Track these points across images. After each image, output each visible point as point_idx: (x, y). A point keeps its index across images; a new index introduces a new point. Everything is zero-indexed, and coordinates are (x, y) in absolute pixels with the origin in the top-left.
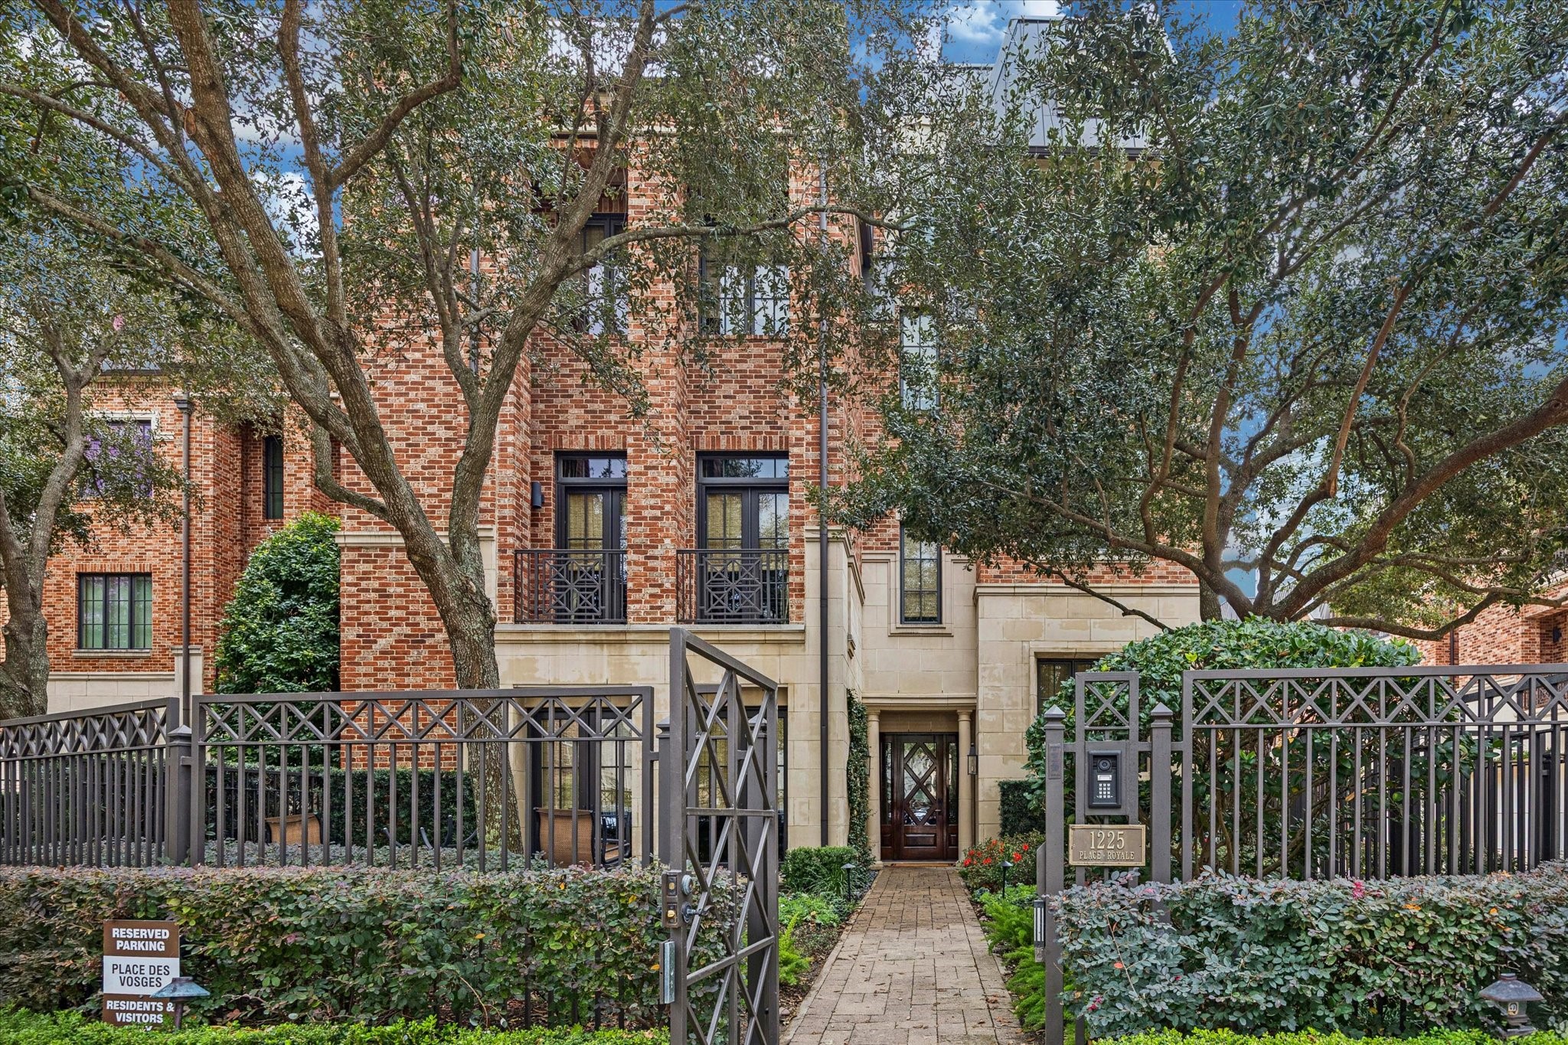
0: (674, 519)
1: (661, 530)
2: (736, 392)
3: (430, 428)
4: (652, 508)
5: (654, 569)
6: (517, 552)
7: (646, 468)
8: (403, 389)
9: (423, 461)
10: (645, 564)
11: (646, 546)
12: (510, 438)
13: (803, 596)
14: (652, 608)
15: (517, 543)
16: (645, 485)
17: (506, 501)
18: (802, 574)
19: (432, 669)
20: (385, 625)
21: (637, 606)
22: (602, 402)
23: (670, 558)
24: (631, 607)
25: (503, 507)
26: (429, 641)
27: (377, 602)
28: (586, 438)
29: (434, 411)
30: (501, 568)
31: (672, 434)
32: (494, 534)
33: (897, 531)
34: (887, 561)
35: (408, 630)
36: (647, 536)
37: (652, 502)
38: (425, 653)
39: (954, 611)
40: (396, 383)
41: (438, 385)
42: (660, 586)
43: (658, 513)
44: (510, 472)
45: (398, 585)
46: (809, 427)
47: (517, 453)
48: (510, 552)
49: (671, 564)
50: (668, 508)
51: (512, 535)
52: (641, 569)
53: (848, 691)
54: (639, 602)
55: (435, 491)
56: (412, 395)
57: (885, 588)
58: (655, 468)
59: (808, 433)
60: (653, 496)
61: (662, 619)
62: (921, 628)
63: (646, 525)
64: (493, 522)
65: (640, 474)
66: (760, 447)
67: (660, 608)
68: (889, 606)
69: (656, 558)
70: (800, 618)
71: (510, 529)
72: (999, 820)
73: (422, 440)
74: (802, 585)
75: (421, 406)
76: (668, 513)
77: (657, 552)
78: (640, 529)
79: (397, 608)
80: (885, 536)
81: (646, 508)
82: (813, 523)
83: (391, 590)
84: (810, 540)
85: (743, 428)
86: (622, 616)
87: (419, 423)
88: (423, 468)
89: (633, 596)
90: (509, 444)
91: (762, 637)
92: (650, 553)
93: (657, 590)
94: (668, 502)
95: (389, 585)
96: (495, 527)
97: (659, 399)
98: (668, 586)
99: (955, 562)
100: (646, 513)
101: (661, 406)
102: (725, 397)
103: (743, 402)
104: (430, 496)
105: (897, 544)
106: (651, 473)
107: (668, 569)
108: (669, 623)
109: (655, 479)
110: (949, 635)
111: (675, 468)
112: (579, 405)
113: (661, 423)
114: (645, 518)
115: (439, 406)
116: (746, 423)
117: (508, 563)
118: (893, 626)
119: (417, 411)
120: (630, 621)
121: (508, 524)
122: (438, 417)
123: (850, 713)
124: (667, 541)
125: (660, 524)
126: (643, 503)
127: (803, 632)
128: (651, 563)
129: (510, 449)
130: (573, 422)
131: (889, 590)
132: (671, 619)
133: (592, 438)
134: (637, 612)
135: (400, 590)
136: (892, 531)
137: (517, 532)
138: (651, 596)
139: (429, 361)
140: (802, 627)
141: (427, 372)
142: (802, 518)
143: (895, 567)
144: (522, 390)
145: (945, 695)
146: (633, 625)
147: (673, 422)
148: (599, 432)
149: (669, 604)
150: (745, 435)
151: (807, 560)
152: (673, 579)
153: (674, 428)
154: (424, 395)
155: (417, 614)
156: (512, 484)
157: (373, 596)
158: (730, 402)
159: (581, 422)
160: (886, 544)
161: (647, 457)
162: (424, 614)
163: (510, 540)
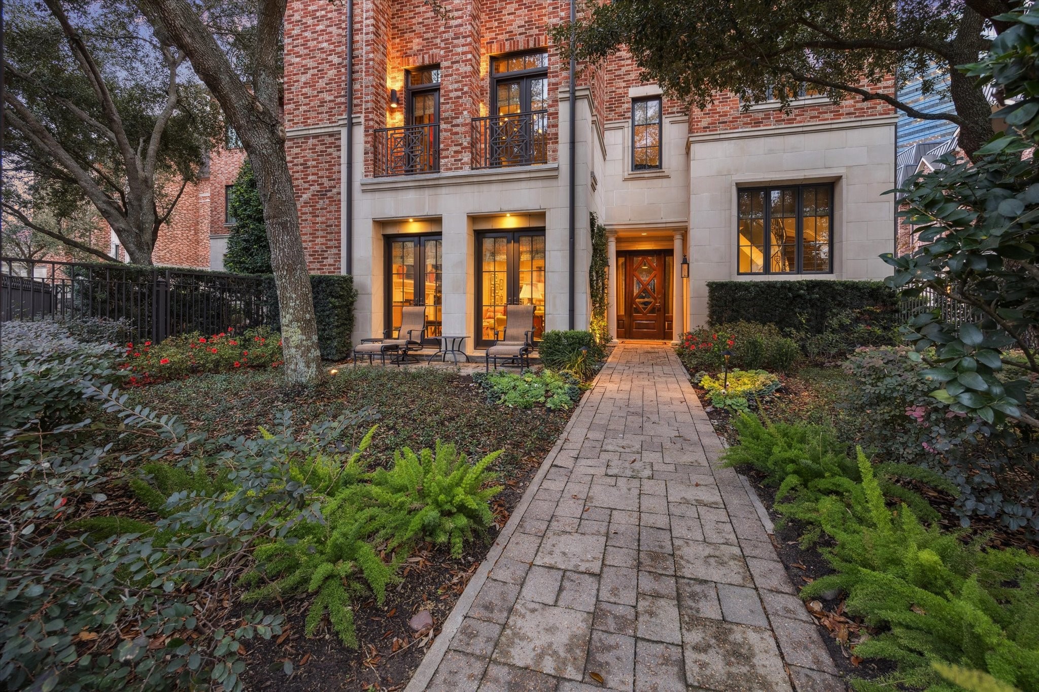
0: (470, 96)
1: (461, 106)
2: (516, 9)
3: (330, 58)
4: (456, 90)
5: (457, 133)
6: (375, 131)
7: (453, 63)
8: (315, 35)
9: (326, 80)
10: (451, 130)
11: (452, 118)
12: (371, 56)
13: (557, 142)
14: (455, 160)
15: (376, 126)
16: (451, 75)
17: (369, 98)
18: (557, 126)
19: (330, 212)
20: (306, 185)
21: (446, 160)
22: (433, 31)
23: (467, 124)
24: (443, 161)
25: (367, 102)
26: (329, 194)
27: (302, 171)
28: (423, 57)
29: (332, 47)
30: (366, 142)
31: (469, 36)
32: (362, 120)
33: (630, 105)
34: (622, 128)
35: (317, 188)
36: (452, 110)
37: (456, 86)
38: (327, 201)
39: (672, 158)
40: (312, 33)
41: (334, 29)
42: (461, 145)
43: (459, 93)
44: (371, 78)
45: (313, 160)
46: (563, 14)
47: (376, 66)
48: (371, 131)
49: (467, 128)
50: (466, 89)
51: (372, 119)
52: (449, 134)
53: (591, 214)
54: (447, 157)
55: (332, 98)
56: (320, 38)
57: (620, 147)
58: (458, 62)
59: (562, 19)
60: (456, 82)
61: (461, 168)
62: (646, 173)
63: (452, 103)
64: (361, 112)
65: (449, 67)
66: (531, 45)
67: (461, 160)
68: (623, 159)
69: (458, 125)
70: (555, 159)
71: (371, 116)
72: (706, 312)
73: (326, 66)
74: (557, 134)
75: (325, 45)
76: (466, 93)
77: (459, 121)
78: (448, 106)
79: (313, 174)
80: (621, 110)
81: (452, 91)
82: (565, 87)
83: (309, 163)
84: (563, 100)
85: (520, 34)
86: (435, 168)
87: (324, 56)
88: (326, 84)
89: (444, 154)
90: (370, 60)
91: (528, 175)
92: (455, 122)
93: (459, 148)
94: (466, 85)
95: (308, 160)
96: (363, 115)
97: (460, 12)
98: (465, 144)
99: (672, 123)
100: (452, 95)
101: (462, 17)
102: (509, 14)
103: (521, 16)
104: (330, 101)
105: (630, 114)
106: (455, 66)
107: (466, 132)
108: (466, 171)
109: (457, 70)
110: (668, 177)
111: (470, 60)
112: (419, 36)
113: (462, 29)
114: (451, 98)
115: (334, 43)
116: (522, 30)
117: (370, 139)
118: (626, 173)
119: (323, 48)
120: (442, 170)
121: (370, 113)
122: (334, 50)
123: (593, 231)
124: (465, 113)
125: (461, 101)
126: (450, 88)
127: (557, 169)
128: (455, 129)
129: (371, 63)
130: (416, 48)
131: (624, 148)
132: (467, 167)
133: (426, 56)
134: (446, 165)
135: (314, 163)
136: (626, 106)
137: (376, 118)
138: (456, 152)
139: (329, 15)
140: (556, 166)
141: (328, 22)
142: (557, 84)
143: (628, 131)
144: (380, 24)
145: (664, 220)
146: (444, 174)
147: (469, 27)
148: (431, 52)
149: (466, 157)
150: (521, 39)
151: (560, 115)
152: (469, 139)
153: (470, 31)
154: (326, 37)
155: (322, 177)
156: (372, 86)
157: (300, 168)
158: (512, 17)
159: (420, 47)
160: (621, 115)
161: (453, 55)
162: (327, 177)
163: (371, 123)
